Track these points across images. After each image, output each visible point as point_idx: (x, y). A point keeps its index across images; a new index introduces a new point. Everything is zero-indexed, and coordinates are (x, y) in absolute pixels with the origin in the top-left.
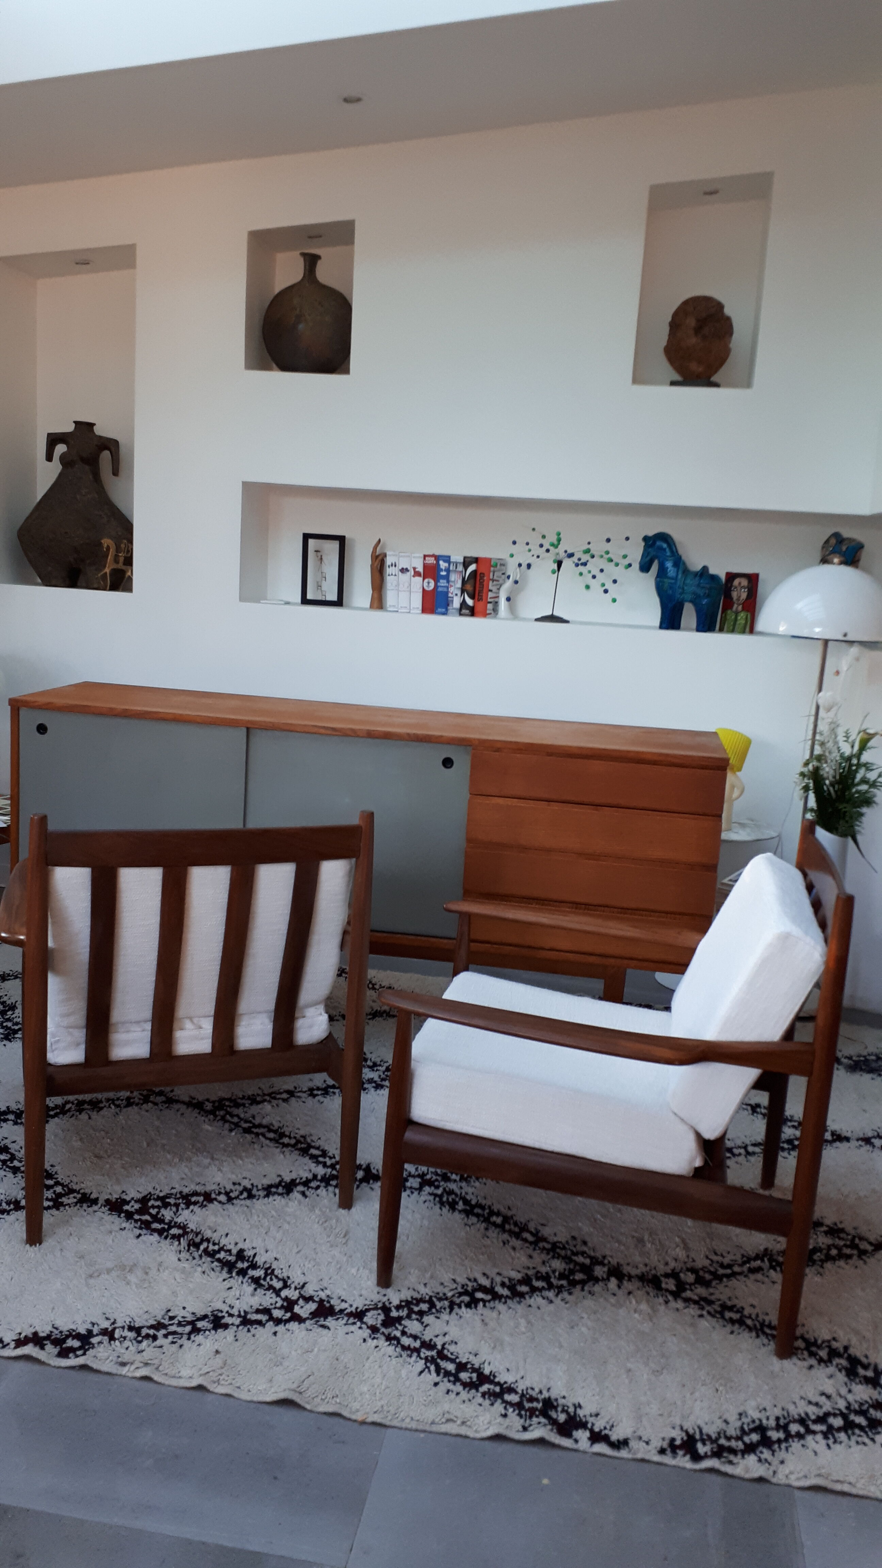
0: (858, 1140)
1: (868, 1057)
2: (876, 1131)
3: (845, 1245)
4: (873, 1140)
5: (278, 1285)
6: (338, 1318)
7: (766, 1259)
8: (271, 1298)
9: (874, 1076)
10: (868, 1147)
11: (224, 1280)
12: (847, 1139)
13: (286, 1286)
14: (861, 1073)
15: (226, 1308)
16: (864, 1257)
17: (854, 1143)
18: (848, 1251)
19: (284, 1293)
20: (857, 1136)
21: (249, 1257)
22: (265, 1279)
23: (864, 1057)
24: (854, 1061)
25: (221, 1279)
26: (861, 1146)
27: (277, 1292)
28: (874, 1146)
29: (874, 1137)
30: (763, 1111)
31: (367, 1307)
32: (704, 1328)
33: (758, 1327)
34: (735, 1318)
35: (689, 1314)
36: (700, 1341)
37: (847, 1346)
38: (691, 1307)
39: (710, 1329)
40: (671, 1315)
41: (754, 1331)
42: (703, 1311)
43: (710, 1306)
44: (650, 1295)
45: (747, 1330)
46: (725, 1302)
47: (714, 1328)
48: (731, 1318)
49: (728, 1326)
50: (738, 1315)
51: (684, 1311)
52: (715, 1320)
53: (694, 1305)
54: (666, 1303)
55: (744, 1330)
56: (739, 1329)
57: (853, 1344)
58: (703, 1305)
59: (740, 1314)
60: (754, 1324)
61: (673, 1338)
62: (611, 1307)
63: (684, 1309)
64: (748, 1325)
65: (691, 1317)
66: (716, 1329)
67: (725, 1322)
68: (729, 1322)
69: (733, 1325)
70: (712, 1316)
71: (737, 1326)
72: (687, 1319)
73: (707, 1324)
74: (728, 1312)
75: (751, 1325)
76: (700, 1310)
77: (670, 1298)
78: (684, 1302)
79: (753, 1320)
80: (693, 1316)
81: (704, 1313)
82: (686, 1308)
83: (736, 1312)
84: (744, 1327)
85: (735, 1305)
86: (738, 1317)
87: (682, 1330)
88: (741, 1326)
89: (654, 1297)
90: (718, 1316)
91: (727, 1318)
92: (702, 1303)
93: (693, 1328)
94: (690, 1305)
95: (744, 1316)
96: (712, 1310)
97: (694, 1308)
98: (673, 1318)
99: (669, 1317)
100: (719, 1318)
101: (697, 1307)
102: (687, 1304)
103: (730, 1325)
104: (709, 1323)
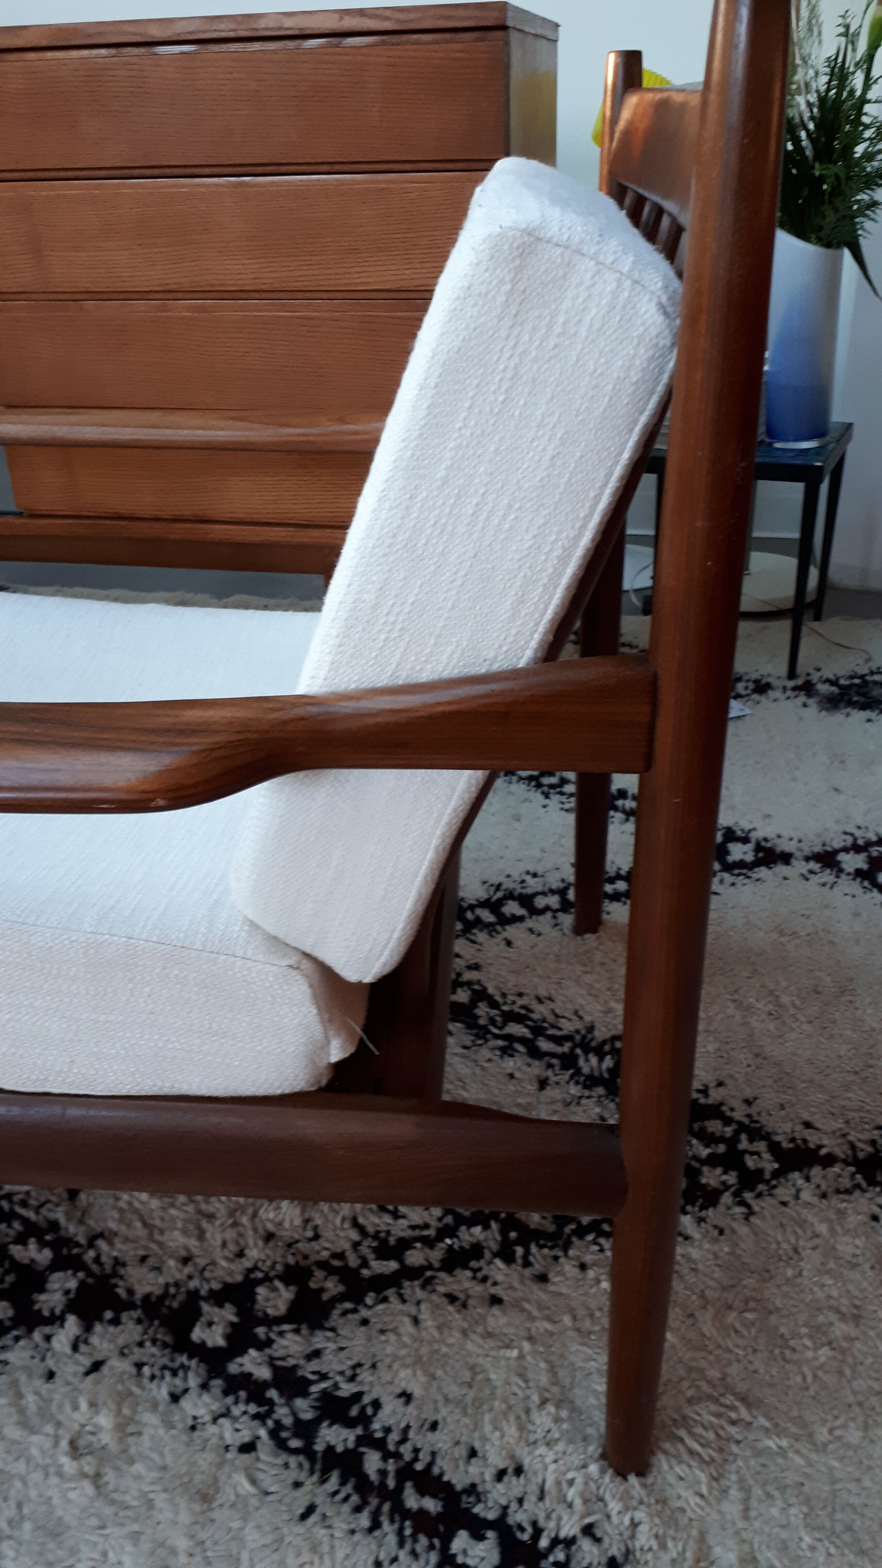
0: (807, 859)
1: (868, 678)
2: (852, 834)
3: (712, 1161)
4: (842, 857)
7: (494, 1225)
9: (872, 715)
10: (827, 876)
12: (786, 858)
14: (849, 710)
16: (748, 1196)
17: (800, 866)
18: (711, 1177)
20: (807, 851)
23: (862, 677)
24: (840, 687)
26: (811, 872)
28: (841, 870)
29: (846, 850)
30: (630, 804)
32: (238, 1496)
33: (391, 1483)
34: (340, 1449)
35: (222, 1438)
36: (198, 1558)
37: (620, 1559)
38: (236, 1411)
39: (254, 1502)
40: (166, 1450)
41: (374, 1501)
42: (264, 1424)
43: (288, 1404)
44: (146, 1370)
45: (355, 1499)
46: (336, 1386)
47: (267, 1493)
48: (330, 1449)
49: (310, 1482)
50: (352, 1438)
51: (212, 1429)
52: (284, 1457)
53: (248, 1401)
54: (175, 1398)
55: (346, 1499)
56: (335, 1493)
57: (638, 1545)
58: (271, 1403)
59: (359, 1431)
60: (383, 1473)
61: (129, 1548)
62: (19, 1424)
63: (215, 1420)
64: (366, 1476)
65: (222, 1451)
66: (270, 1498)
67: (306, 1465)
68: (318, 1467)
69: (323, 1481)
70: (281, 1445)
71: (334, 1479)
72: (205, 1460)
73: (253, 1482)
74: (330, 1425)
75: (374, 1477)
76: (256, 1423)
77: (193, 1382)
78: (226, 1393)
79: (387, 1456)
80: (227, 1448)
81: (263, 1433)
82: (223, 1415)
83: (350, 1424)
84: (349, 1488)
85: (358, 1396)
86: (351, 1445)
87: (167, 1515)
88: (343, 1483)
89: (153, 1377)
90: (295, 1443)
91: (319, 1447)
92: (273, 1394)
93: (206, 1498)
94: (236, 1402)
95: (367, 1440)
96: (288, 1421)
97: (245, 1413)
98: (169, 1460)
99: (155, 1456)
100: (295, 1452)
101: (253, 1408)
102: (230, 1400)
103: (315, 1478)
104: (260, 1476)
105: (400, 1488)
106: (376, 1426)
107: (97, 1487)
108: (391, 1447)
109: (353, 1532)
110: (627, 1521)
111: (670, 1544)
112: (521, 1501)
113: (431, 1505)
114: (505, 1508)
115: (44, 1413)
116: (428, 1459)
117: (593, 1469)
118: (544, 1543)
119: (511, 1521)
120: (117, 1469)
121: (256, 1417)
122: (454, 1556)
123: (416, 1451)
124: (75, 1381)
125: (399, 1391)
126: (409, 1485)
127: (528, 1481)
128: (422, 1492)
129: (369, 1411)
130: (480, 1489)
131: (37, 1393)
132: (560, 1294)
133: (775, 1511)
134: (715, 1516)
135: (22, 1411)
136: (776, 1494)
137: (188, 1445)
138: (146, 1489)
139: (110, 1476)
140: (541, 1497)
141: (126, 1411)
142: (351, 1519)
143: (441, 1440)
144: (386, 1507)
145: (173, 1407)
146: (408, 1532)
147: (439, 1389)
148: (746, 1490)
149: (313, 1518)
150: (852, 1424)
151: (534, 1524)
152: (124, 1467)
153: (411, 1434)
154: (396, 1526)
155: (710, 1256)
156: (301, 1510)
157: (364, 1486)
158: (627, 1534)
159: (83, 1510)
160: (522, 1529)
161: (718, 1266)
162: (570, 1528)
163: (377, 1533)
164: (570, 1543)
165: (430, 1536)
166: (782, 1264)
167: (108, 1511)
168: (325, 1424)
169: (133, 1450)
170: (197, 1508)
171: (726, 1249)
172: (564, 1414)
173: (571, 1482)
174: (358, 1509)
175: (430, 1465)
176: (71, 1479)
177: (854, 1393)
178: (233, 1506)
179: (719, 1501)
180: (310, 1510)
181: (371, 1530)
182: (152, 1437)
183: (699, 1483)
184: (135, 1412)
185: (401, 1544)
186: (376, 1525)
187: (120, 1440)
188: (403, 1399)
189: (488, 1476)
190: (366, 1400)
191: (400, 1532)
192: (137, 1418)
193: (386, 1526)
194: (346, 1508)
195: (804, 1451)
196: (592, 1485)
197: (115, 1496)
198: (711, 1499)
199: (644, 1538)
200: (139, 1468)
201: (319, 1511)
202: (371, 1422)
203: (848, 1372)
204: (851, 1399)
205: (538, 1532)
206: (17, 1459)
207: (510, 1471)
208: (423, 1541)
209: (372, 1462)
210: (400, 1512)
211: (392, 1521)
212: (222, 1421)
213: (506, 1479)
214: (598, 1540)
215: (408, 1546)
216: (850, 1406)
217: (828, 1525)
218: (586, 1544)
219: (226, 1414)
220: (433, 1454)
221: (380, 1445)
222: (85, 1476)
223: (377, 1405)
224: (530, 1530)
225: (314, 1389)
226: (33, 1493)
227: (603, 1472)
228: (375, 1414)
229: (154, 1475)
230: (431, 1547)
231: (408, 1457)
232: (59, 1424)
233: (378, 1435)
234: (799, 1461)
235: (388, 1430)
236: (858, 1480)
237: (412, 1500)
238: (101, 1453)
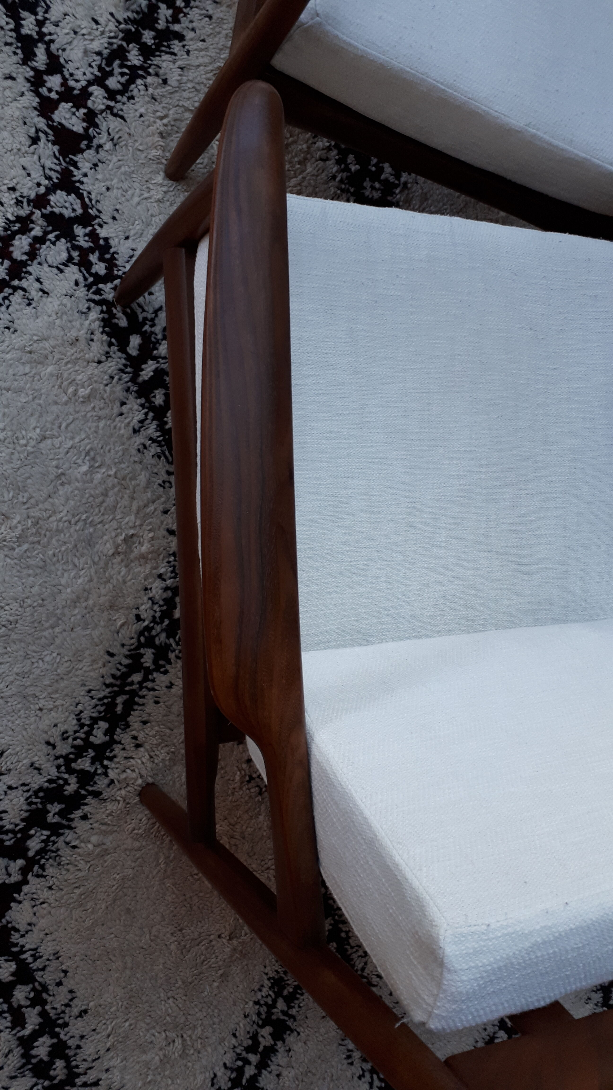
5: (112, 83)
6: (58, 159)
8: (84, 74)
11: (112, 14)
13: (111, 95)
15: (54, 15)
19: (96, 91)
21: (169, 47)
22: (121, 66)
25: (113, 10)
27: (100, 81)
31: (85, 194)
32: (115, 620)
33: (127, 688)
34: (142, 660)
35: (142, 604)
36: (85, 611)
37: (101, 797)
38: (156, 607)
39: (113, 628)
40: (133, 581)
41: (118, 683)
42: (151, 622)
43: (163, 630)
44: (172, 558)
45: (119, 673)
46: (174, 651)
47: (118, 633)
48: (142, 656)
49: (125, 651)
50: (148, 665)
51: (145, 599)
52: (136, 636)
53: (161, 611)
54: (160, 576)
55: (118, 670)
56: (120, 664)
57: (108, 804)
58: (162, 622)
59: (152, 667)
60: (132, 683)
61: (86, 579)
62: (139, 507)
63: (150, 599)
64: (130, 676)
65: (136, 606)
66: (116, 635)
67: (133, 647)
68: (132, 652)
69: (127, 657)
70: (141, 633)
71: (126, 661)
72: (130, 601)
73: (123, 625)
74: (153, 654)
75: (130, 680)
76: (151, 618)
77: (169, 582)
78: (164, 600)
79: (140, 683)
80: (138, 608)
81: (146, 623)
82: (153, 601)
83: (155, 662)
84: (124, 670)
85: (170, 663)
86: (145, 665)
87: (103, 591)
88: (126, 666)
89: (169, 562)
90: (142, 639)
91: (142, 651)
92: (167, 622)
93: (111, 607)
94: (160, 606)
95: (148, 672)
96: (154, 633)
97: (155, 611)
98: (129, 583)
99: (130, 577)
100: (139, 640)
101: (158, 614)
102: (161, 603)
103: (127, 653)
104: (125, 628)
105: (125, 693)
106: (155, 675)
107: (113, 554)
108: (145, 685)
109: (103, 677)
110: (118, 798)
111: (110, 818)
112: (124, 749)
113: (119, 709)
114: (120, 742)
115: (147, 516)
116: (141, 703)
117: (140, 781)
118: (106, 762)
119: (114, 746)
120: (122, 561)
121: (154, 617)
122: (97, 724)
123: (143, 697)
124: (164, 526)
125: (173, 681)
126: (128, 696)
127: (133, 751)
128: (124, 703)
129: (162, 670)
130: (128, 730)
131: (155, 509)
132: (233, 752)
133: (129, 863)
134: (125, 837)
135: (146, 506)
136: (137, 863)
137: (137, 590)
138: (114, 577)
139: (118, 559)
140: (126, 758)
141: (150, 556)
142: (109, 675)
143: (150, 707)
144: (116, 689)
145: (156, 576)
146: (106, 701)
147: (176, 701)
148: (139, 849)
149: (107, 657)
150: (174, 896)
151: (115, 756)
152: (123, 564)
153: (151, 693)
154: (108, 695)
155: (260, 826)
156: (111, 651)
157: (125, 676)
158: (113, 798)
159: (101, 552)
160: (112, 751)
161: (255, 830)
162: (112, 774)
163: (104, 687)
164: (106, 774)
165: (104, 711)
166: (259, 862)
167: (102, 564)
168: (153, 650)
169: (133, 564)
170: (107, 604)
171: (265, 834)
172: (167, 763)
173: (133, 771)
174: (113, 676)
175: (138, 704)
176: (114, 542)
177: (191, 897)
178: (110, 620)
179: (132, 837)
180: (111, 655)
181: (105, 684)
182: (140, 572)
183: (139, 829)
184: (151, 559)
185: (100, 699)
186: (108, 686)
187: (136, 558)
188: (169, 685)
189: (134, 733)
190: (168, 667)
191: (105, 697)
192: (149, 561)
193: (108, 690)
194: (114, 671)
195: (159, 874)
196: (132, 782)
197: (110, 564)
198: (132, 835)
199: (111, 807)
200: (124, 571)
201: (111, 659)
202: (157, 671)
203: (201, 894)
204: (188, 896)
205: (111, 759)
206: (122, 512)
207: (137, 742)
208: (102, 709)
209: (137, 677)
210: (114, 695)
211: (110, 693)
212: (150, 602)
213: (134, 741)
214: (109, 786)
215: (98, 703)
216: (185, 895)
217: (126, 885)
218: (106, 781)
219: (154, 603)
220: (143, 704)
221: (146, 679)
222: (117, 548)
223: (166, 672)
224: (111, 755)
225: (172, 641)
226: (107, 526)
227: (140, 786)
228: (161, 673)
229: (121, 580)
230: (100, 713)
231: (141, 693)
232: (141, 525)
233: (150, 677)
234: (155, 872)
235: (153, 681)
236: (148, 898)
237: (120, 700)
238: (130, 550)
